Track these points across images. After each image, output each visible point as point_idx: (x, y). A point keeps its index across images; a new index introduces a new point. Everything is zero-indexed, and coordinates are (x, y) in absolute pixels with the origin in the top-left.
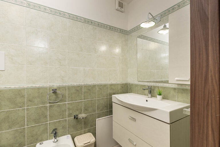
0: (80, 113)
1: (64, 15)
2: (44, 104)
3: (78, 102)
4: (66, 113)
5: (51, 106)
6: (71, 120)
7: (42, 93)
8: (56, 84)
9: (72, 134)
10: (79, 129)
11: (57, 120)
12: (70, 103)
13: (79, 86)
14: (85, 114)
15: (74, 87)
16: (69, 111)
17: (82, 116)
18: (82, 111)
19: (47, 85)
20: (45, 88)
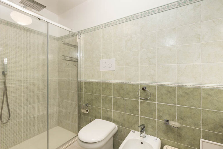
0: (173, 120)
1: (153, 11)
2: (136, 99)
3: (169, 105)
4: (156, 113)
5: (141, 102)
6: (161, 124)
7: (135, 89)
8: (145, 82)
9: (162, 139)
10: (171, 139)
11: (146, 117)
12: (159, 104)
13: (171, 87)
14: (180, 123)
15: (164, 87)
16: (159, 112)
17: (174, 124)
18: (176, 118)
19: (139, 82)
20: (137, 85)
